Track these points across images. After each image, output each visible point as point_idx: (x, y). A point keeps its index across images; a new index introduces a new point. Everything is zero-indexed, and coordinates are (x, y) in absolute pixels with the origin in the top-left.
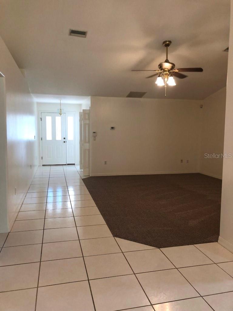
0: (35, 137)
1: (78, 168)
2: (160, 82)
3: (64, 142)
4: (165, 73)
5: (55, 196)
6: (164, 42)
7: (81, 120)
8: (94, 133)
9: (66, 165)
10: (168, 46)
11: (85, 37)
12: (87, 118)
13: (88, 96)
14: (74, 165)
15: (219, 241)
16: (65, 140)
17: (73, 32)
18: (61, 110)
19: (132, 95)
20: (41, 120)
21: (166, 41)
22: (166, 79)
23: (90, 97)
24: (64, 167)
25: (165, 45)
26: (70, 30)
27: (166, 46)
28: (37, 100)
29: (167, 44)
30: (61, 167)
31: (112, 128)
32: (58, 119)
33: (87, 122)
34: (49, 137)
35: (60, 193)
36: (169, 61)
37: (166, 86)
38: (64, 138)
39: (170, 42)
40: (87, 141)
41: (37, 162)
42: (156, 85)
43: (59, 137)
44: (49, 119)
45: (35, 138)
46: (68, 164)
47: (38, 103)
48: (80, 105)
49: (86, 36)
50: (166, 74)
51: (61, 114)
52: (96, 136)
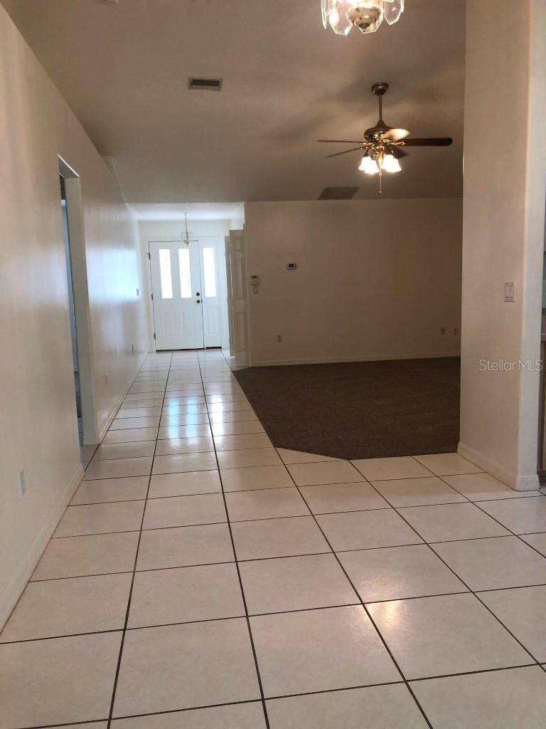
0: (138, 291)
1: (226, 353)
2: (368, 166)
3: (198, 302)
4: (378, 148)
5: (183, 414)
6: (375, 86)
7: (227, 254)
8: (254, 277)
9: (203, 349)
10: (382, 94)
11: (219, 90)
12: (239, 247)
13: (240, 201)
14: (219, 349)
15: (458, 450)
16: (199, 298)
17: (197, 83)
18: (187, 233)
19: (328, 194)
20: (149, 257)
21: (377, 85)
22: (380, 160)
23: (243, 203)
24: (201, 354)
25: (376, 93)
26: (190, 79)
27: (378, 95)
28: (139, 215)
29: (380, 90)
30: (194, 354)
31: (291, 265)
32: (184, 254)
33: (240, 255)
34: (167, 293)
35: (193, 408)
36: (386, 124)
37: (380, 174)
38: (198, 294)
39: (386, 85)
40: (242, 296)
41: (144, 344)
42: (362, 172)
43: (187, 293)
44: (164, 255)
45: (138, 294)
46: (207, 348)
47: (141, 223)
48: (228, 222)
49: (220, 88)
50: (379, 150)
51: (187, 244)
52: (258, 283)
